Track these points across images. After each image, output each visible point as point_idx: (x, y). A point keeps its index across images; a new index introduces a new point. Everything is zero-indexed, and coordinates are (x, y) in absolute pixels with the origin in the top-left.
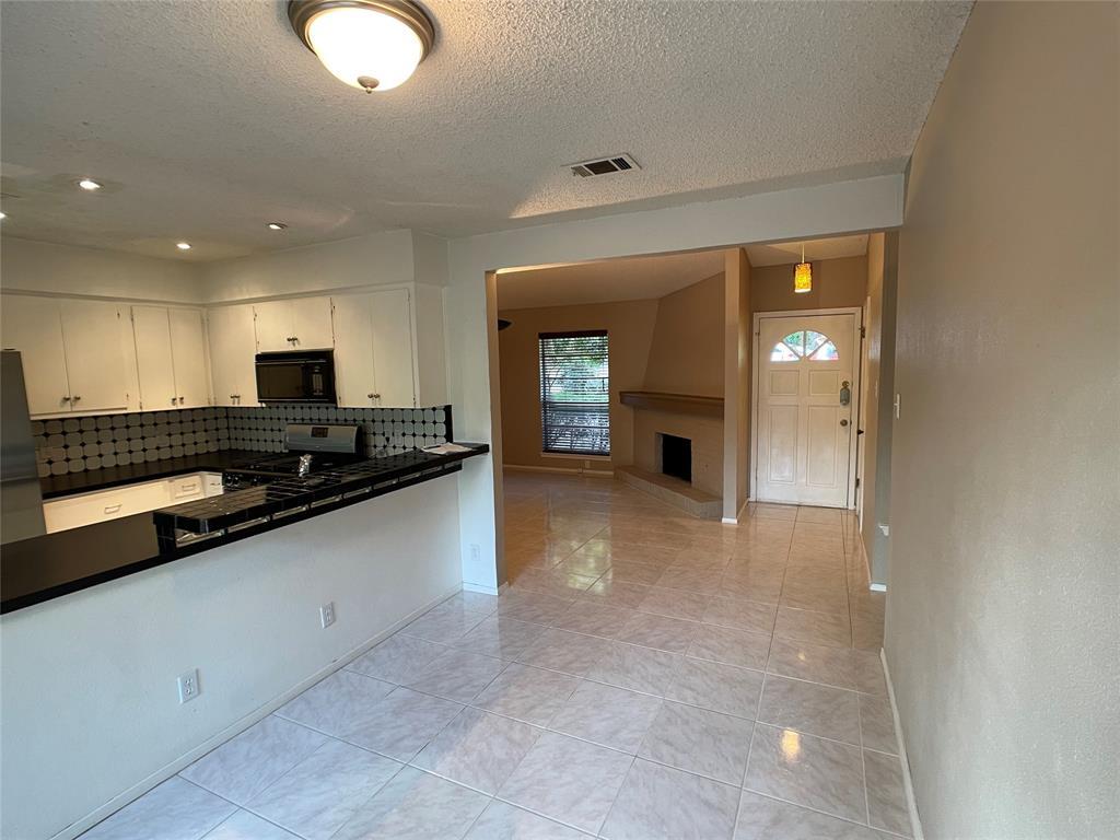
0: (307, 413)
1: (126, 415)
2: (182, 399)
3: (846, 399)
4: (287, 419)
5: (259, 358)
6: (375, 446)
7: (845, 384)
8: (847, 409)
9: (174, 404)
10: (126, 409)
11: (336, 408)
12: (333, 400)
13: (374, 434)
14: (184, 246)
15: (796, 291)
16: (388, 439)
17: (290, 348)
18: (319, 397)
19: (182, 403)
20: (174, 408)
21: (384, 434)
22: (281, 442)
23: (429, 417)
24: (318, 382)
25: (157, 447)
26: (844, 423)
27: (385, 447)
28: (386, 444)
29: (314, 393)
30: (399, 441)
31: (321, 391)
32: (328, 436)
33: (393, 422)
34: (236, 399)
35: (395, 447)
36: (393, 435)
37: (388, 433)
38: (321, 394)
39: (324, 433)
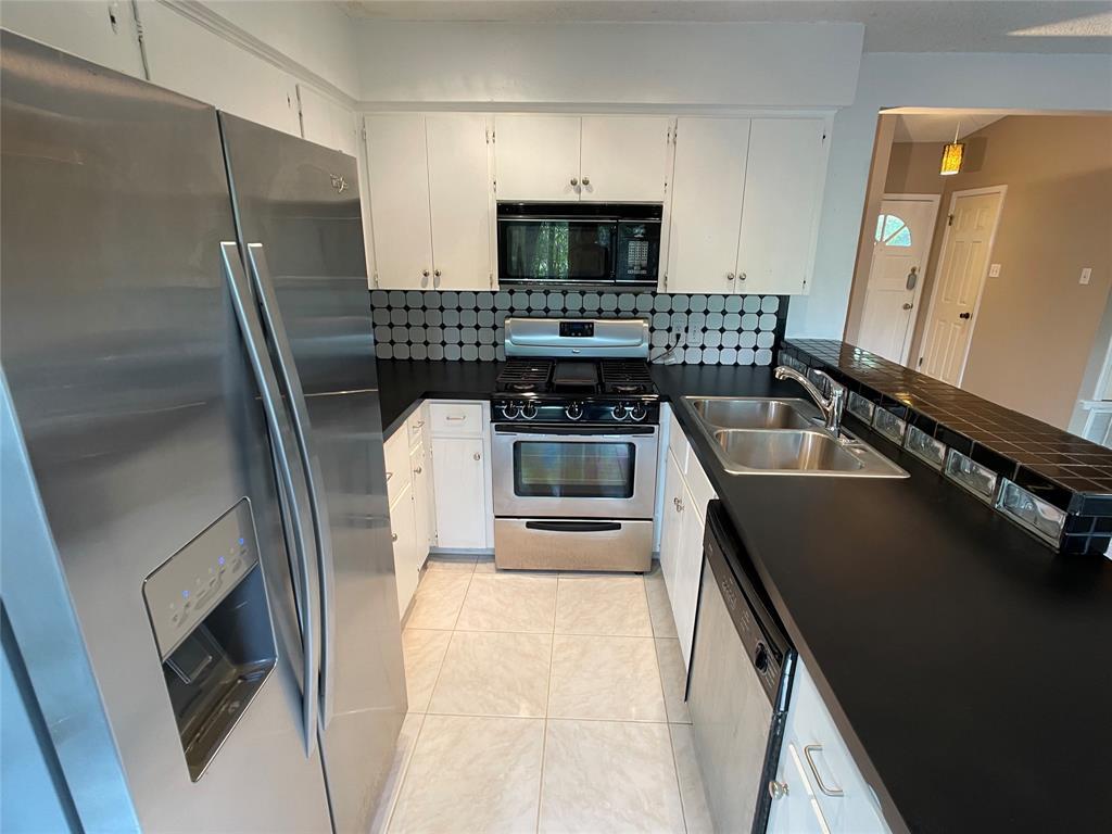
3: (911, 285)
5: (503, 209)
7: (914, 270)
8: (911, 293)
11: (654, 294)
12: (653, 282)
13: (652, 330)
15: (943, 173)
16: (678, 336)
18: (638, 277)
21: (670, 330)
23: (752, 306)
24: (635, 253)
26: (906, 307)
27: (668, 347)
28: (672, 344)
29: (630, 272)
30: (695, 338)
31: (642, 269)
32: (592, 335)
33: (689, 312)
34: (431, 278)
35: (685, 347)
36: (687, 330)
37: (678, 327)
38: (644, 272)
39: (587, 331)
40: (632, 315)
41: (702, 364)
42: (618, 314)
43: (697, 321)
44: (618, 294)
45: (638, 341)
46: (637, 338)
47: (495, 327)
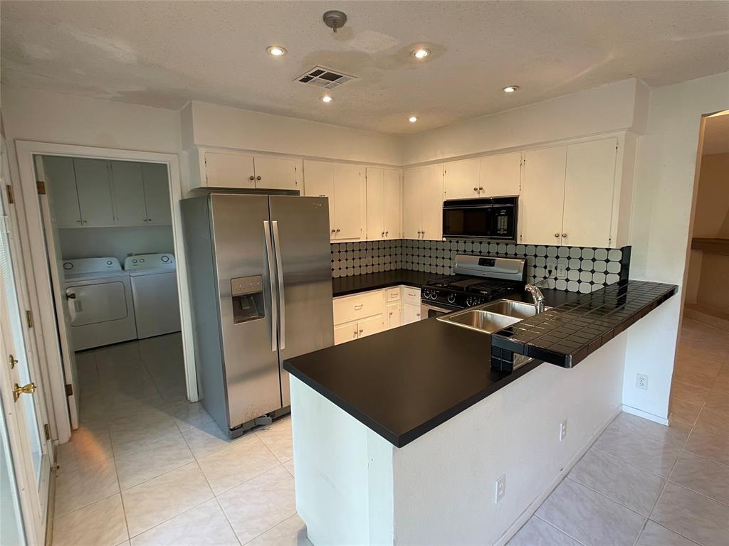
0: (477, 247)
1: (360, 242)
2: (387, 233)
4: (457, 251)
5: (447, 204)
6: (535, 277)
9: (383, 236)
10: (359, 238)
11: (516, 245)
12: (515, 238)
13: (535, 266)
14: (413, 120)
16: (550, 272)
17: (475, 196)
18: (504, 235)
19: (387, 236)
20: (383, 239)
21: (545, 267)
22: (450, 267)
23: (601, 256)
24: (502, 223)
25: (366, 266)
27: (545, 278)
28: (547, 276)
29: (499, 232)
30: (562, 274)
31: (505, 230)
32: (493, 266)
33: (557, 257)
34: (421, 234)
35: (556, 279)
36: (556, 268)
37: (551, 266)
38: (505, 232)
39: (491, 263)
40: (514, 256)
41: (567, 291)
42: (506, 255)
43: (563, 263)
44: (507, 245)
45: (516, 271)
46: (515, 269)
47: (450, 259)
